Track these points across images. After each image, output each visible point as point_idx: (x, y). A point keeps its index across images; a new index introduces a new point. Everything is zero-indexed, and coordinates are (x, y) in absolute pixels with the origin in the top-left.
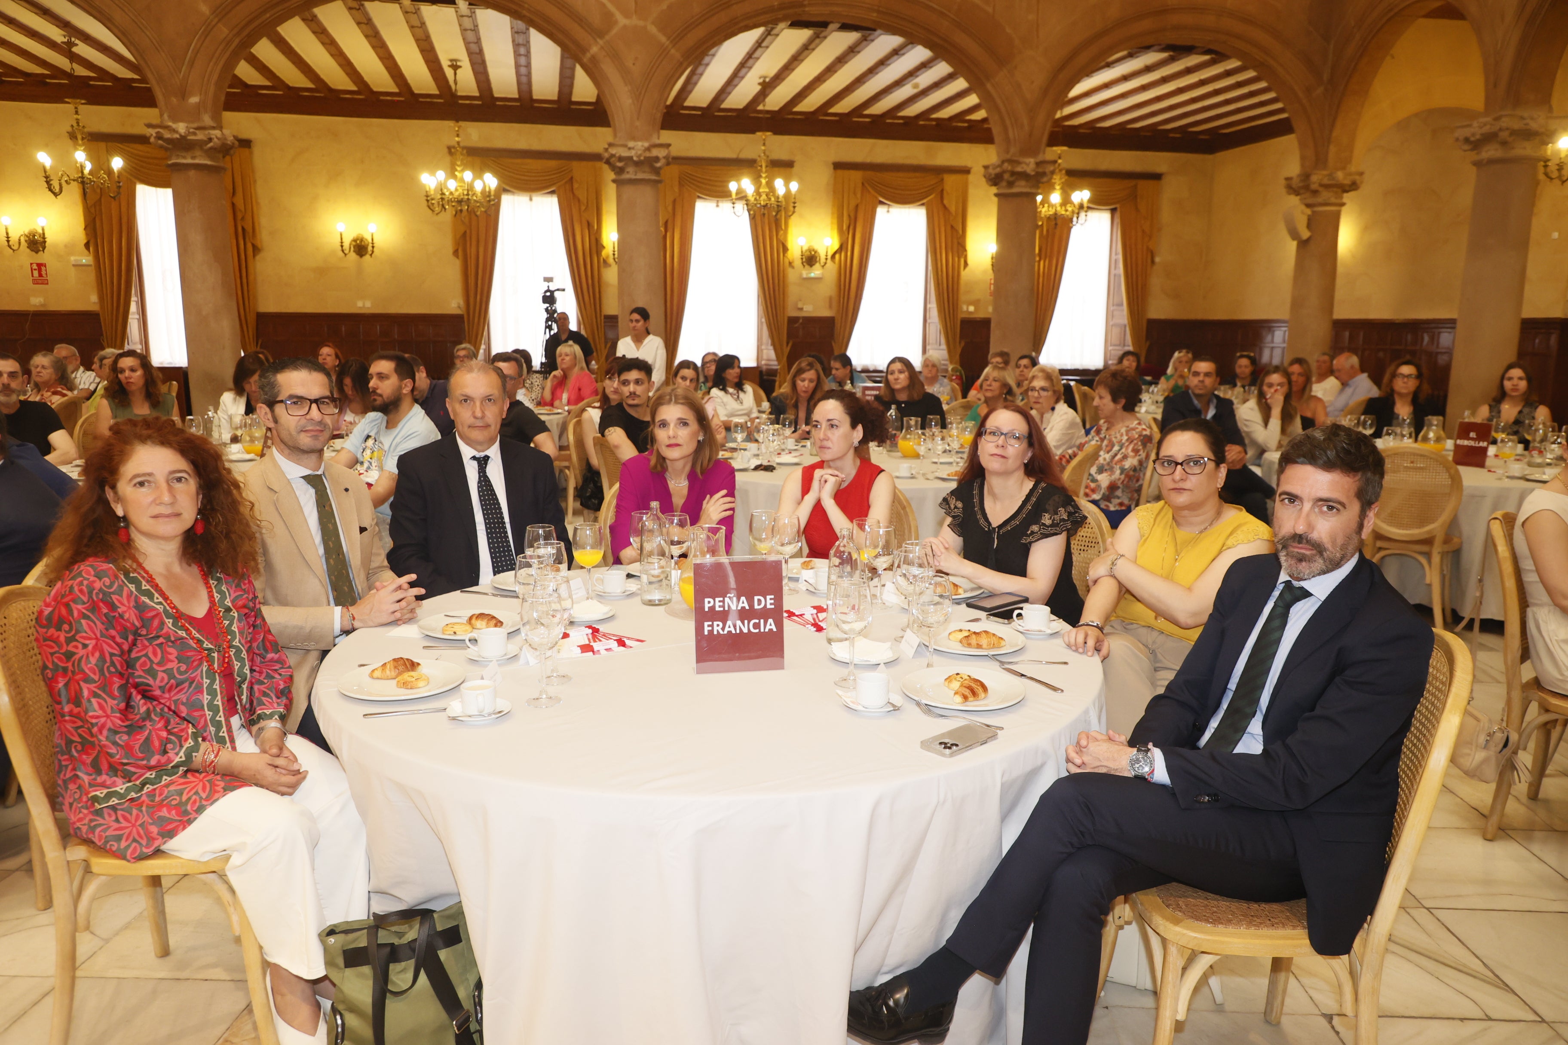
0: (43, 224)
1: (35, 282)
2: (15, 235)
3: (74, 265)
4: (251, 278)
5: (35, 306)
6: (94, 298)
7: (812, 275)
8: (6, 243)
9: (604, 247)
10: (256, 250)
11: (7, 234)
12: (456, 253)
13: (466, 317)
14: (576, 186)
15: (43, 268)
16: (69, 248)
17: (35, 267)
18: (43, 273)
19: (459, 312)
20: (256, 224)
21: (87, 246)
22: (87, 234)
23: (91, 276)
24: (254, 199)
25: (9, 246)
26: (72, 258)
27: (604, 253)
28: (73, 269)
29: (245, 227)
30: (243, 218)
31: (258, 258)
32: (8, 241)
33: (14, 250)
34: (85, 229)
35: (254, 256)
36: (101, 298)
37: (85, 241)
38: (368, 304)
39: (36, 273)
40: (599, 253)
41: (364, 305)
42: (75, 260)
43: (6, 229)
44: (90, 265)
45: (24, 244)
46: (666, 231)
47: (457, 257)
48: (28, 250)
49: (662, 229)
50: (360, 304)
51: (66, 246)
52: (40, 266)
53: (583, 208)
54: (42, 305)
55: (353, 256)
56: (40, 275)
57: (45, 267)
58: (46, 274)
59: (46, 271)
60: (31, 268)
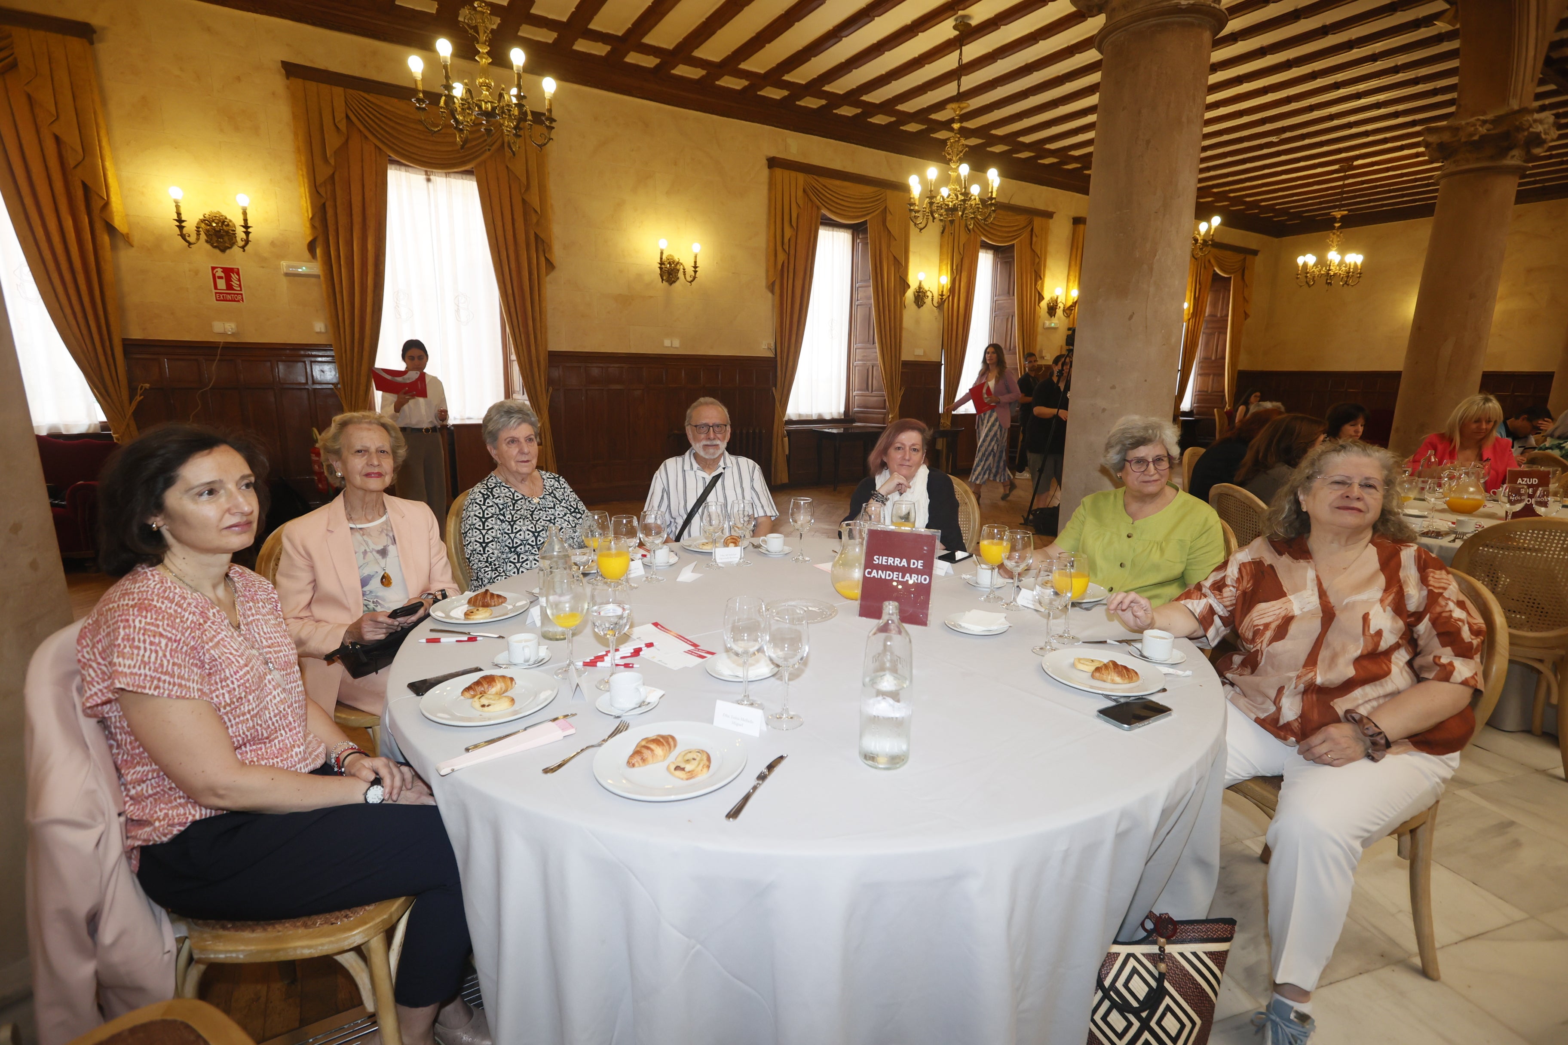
0: (245, 204)
1: (221, 297)
2: (192, 220)
3: (287, 275)
5: (224, 334)
6: (319, 326)
7: (1053, 325)
8: (176, 229)
9: (907, 286)
10: (549, 265)
11: (179, 214)
12: (770, 287)
13: (773, 360)
14: (889, 217)
15: (234, 277)
16: (279, 248)
17: (220, 273)
18: (235, 283)
19: (769, 355)
21: (311, 247)
22: (313, 227)
23: (317, 294)
25: (183, 236)
26: (284, 263)
28: (284, 280)
29: (539, 236)
30: (536, 223)
32: (181, 228)
33: (190, 244)
34: (313, 218)
35: (547, 274)
37: (310, 239)
38: (676, 343)
39: (221, 284)
41: (672, 345)
42: (288, 267)
43: (178, 207)
44: (318, 277)
45: (203, 237)
47: (772, 292)
48: (208, 246)
50: (667, 343)
51: (273, 244)
52: (228, 272)
53: (894, 243)
54: (233, 334)
56: (229, 286)
57: (238, 274)
58: (240, 286)
59: (239, 280)
60: (214, 275)
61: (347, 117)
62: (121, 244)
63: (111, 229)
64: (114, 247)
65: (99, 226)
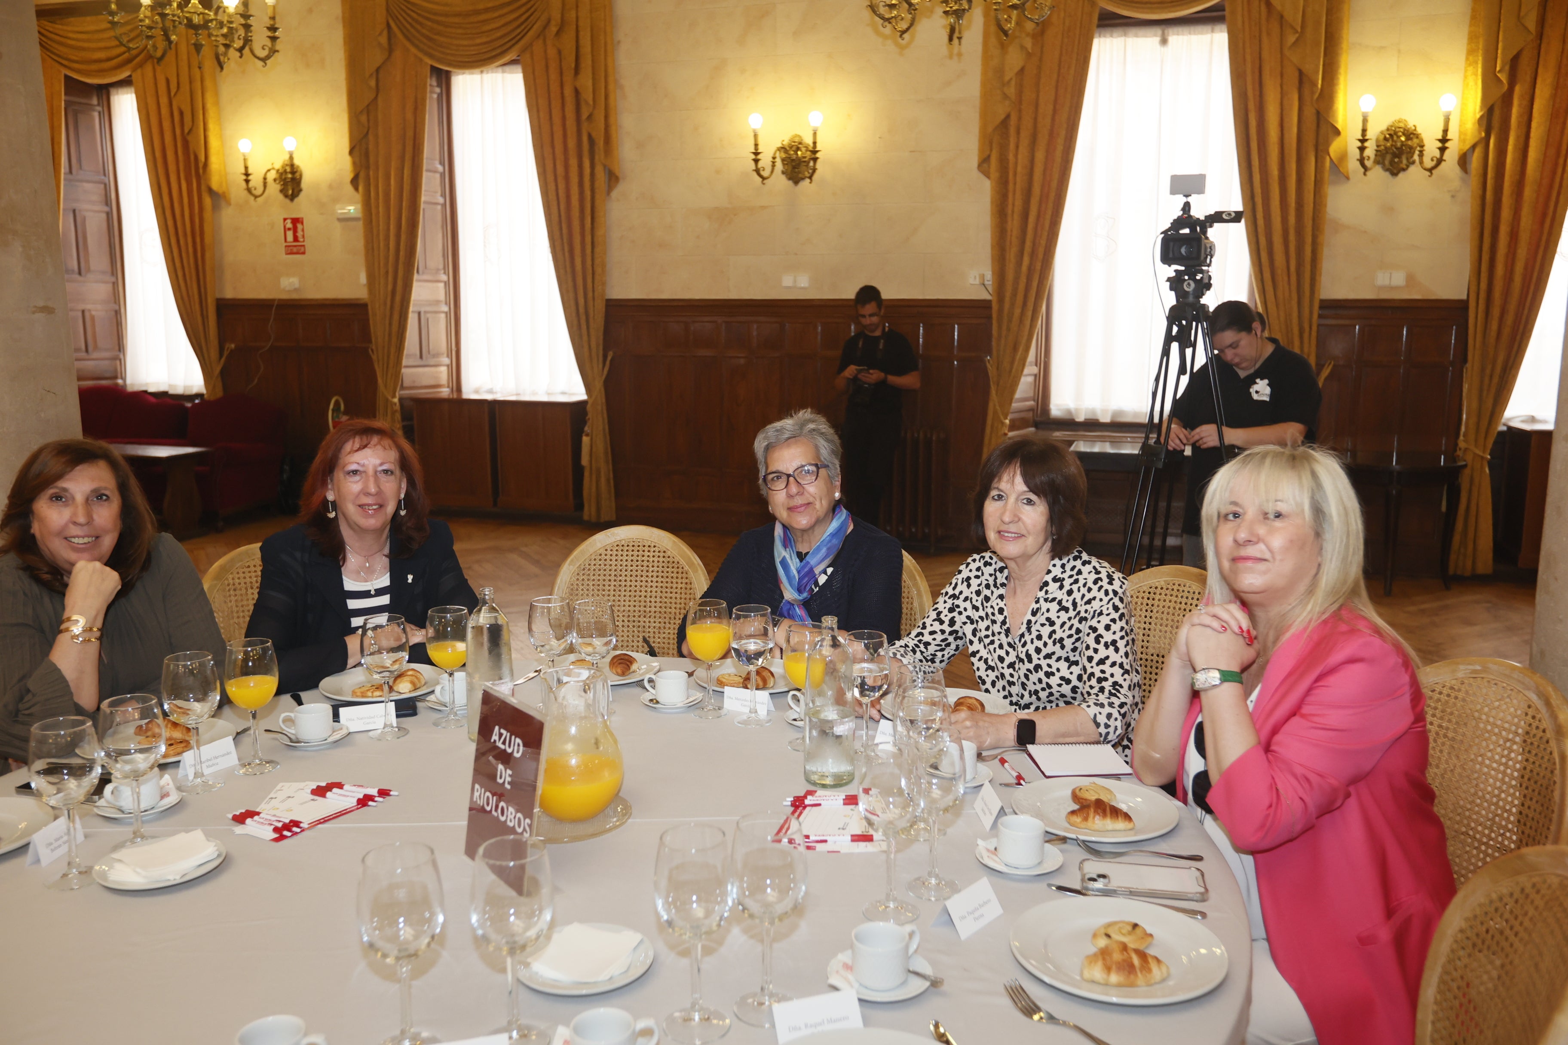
1: (290, 251)
2: (259, 171)
3: (339, 220)
4: (599, 233)
5: (287, 291)
6: (363, 279)
8: (244, 184)
9: (1337, 133)
10: (613, 178)
11: (246, 168)
12: (984, 164)
13: (995, 306)
15: (299, 226)
16: (334, 189)
17: (289, 225)
18: (300, 234)
19: (986, 296)
20: (613, 129)
21: (355, 182)
22: (354, 164)
23: (360, 239)
24: (611, 79)
25: (249, 190)
26: (337, 206)
27: (1335, 148)
28: (338, 225)
29: (594, 134)
30: (590, 117)
31: (614, 194)
32: (248, 182)
33: (255, 196)
34: (351, 152)
35: (610, 189)
36: (371, 277)
38: (803, 281)
39: (290, 236)
40: (1321, 148)
41: (797, 284)
42: (341, 210)
43: (245, 161)
44: (360, 219)
45: (273, 185)
46: (1513, 81)
47: (987, 175)
48: (278, 196)
49: (1503, 77)
50: (787, 281)
51: (331, 187)
52: (296, 221)
53: (1291, 39)
54: (296, 290)
55: (780, 181)
56: (296, 239)
57: (302, 223)
58: (303, 236)
59: (303, 230)
60: (285, 227)
61: (388, 26)
62: (223, 204)
63: (210, 190)
64: (216, 207)
65: (203, 187)
